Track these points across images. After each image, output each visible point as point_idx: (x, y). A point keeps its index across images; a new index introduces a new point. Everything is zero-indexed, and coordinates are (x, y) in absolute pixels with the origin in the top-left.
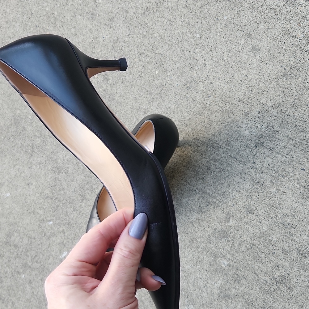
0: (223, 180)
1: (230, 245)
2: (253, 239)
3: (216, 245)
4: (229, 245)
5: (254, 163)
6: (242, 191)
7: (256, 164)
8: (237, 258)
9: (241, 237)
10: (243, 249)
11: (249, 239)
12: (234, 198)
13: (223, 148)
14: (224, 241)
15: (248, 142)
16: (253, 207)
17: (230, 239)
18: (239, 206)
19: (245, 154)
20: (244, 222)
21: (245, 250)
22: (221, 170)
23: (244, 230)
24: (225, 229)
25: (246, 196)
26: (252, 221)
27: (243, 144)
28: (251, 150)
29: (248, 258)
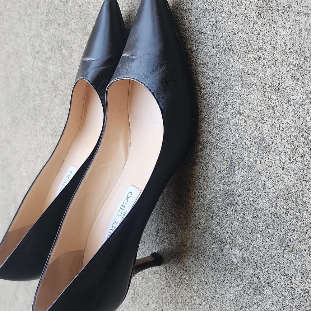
0: (218, 97)
1: (240, 220)
2: (274, 205)
3: (220, 220)
4: (238, 219)
5: (260, 49)
6: (248, 112)
7: (264, 50)
8: (253, 244)
9: (254, 202)
10: (261, 225)
11: (267, 205)
12: (237, 128)
13: (212, 37)
14: (231, 213)
15: (246, 11)
16: (267, 139)
17: (239, 208)
18: (246, 141)
19: (244, 36)
20: (257, 171)
21: (264, 228)
22: (213, 79)
23: (258, 187)
24: (230, 190)
25: (255, 118)
26: (269, 168)
27: (239, 18)
28: (252, 24)
29: (271, 243)
